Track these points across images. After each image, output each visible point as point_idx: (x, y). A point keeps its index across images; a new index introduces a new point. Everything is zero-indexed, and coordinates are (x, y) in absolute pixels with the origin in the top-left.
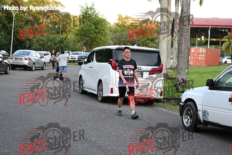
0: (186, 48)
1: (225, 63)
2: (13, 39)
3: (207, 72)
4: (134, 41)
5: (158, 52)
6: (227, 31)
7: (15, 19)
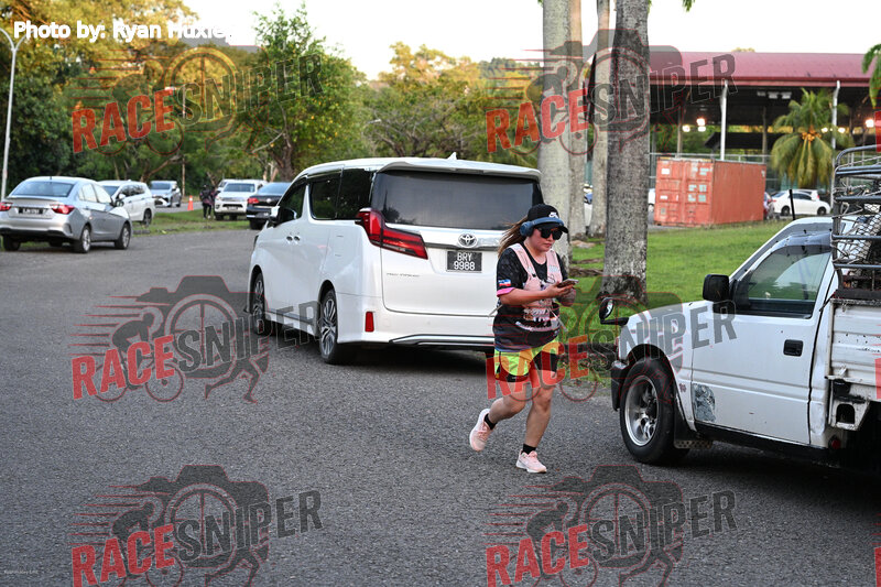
0: (638, 163)
1: (782, 214)
2: (11, 136)
3: (716, 248)
4: (452, 140)
5: (533, 181)
6: (786, 96)
7: (16, 63)
